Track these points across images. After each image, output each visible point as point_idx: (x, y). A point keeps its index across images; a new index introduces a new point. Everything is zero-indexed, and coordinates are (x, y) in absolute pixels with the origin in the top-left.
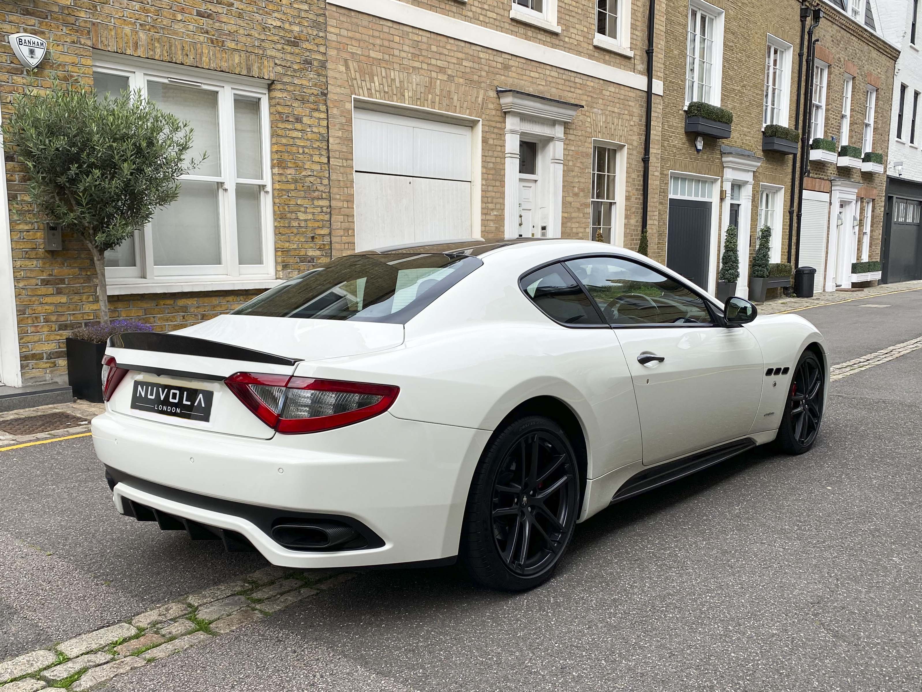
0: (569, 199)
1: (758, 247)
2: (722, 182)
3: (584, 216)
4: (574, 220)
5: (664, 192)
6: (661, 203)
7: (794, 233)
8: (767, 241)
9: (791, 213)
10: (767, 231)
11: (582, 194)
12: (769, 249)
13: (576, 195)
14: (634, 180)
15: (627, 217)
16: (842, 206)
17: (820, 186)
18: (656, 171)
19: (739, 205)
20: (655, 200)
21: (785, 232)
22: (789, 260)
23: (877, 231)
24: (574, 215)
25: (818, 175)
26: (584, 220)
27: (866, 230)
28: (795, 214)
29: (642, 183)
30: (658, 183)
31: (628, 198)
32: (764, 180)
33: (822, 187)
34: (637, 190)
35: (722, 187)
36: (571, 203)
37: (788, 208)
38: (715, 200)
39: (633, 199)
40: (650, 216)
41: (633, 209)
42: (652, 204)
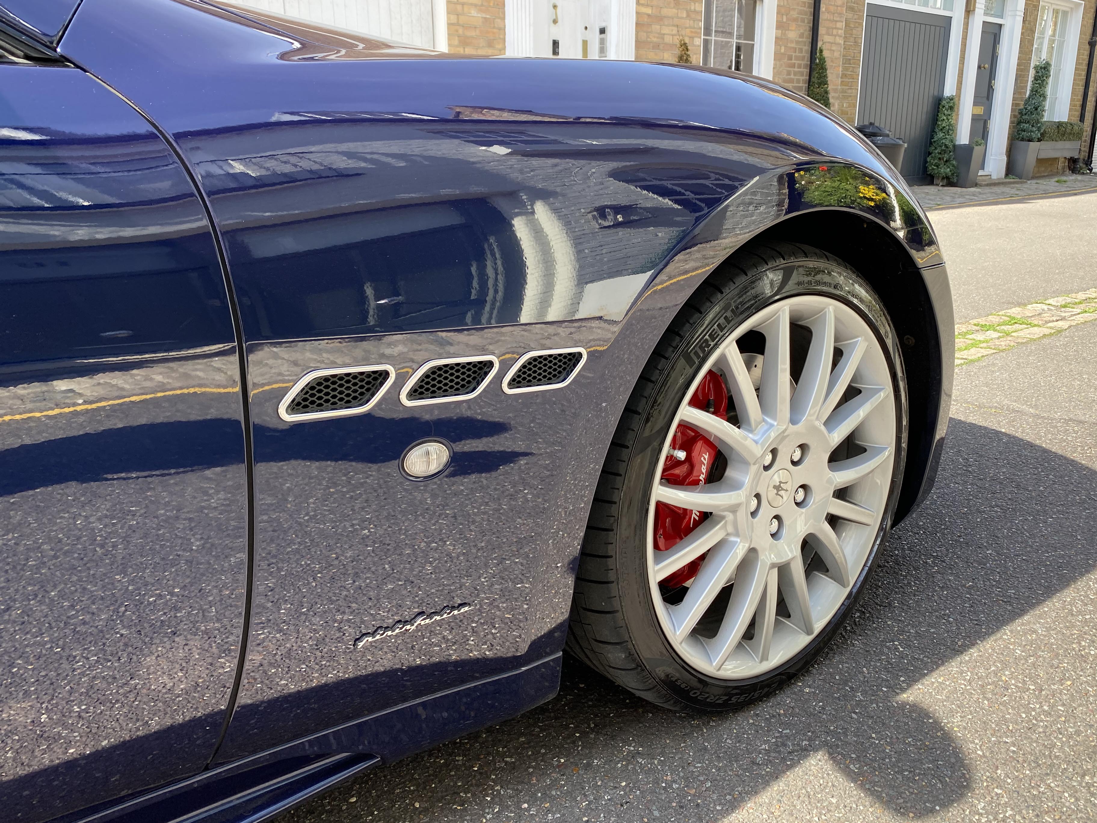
1: (1027, 93)
4: (667, 21)
6: (850, 9)
8: (1044, 85)
9: (1092, 44)
10: (1046, 69)
12: (1046, 98)
19: (999, 25)
20: (840, 2)
21: (1080, 75)
22: (1082, 119)
24: (667, 12)
26: (688, 23)
37: (1088, 37)
38: (956, 14)
40: (828, 28)
41: (794, 14)
42: (832, 9)
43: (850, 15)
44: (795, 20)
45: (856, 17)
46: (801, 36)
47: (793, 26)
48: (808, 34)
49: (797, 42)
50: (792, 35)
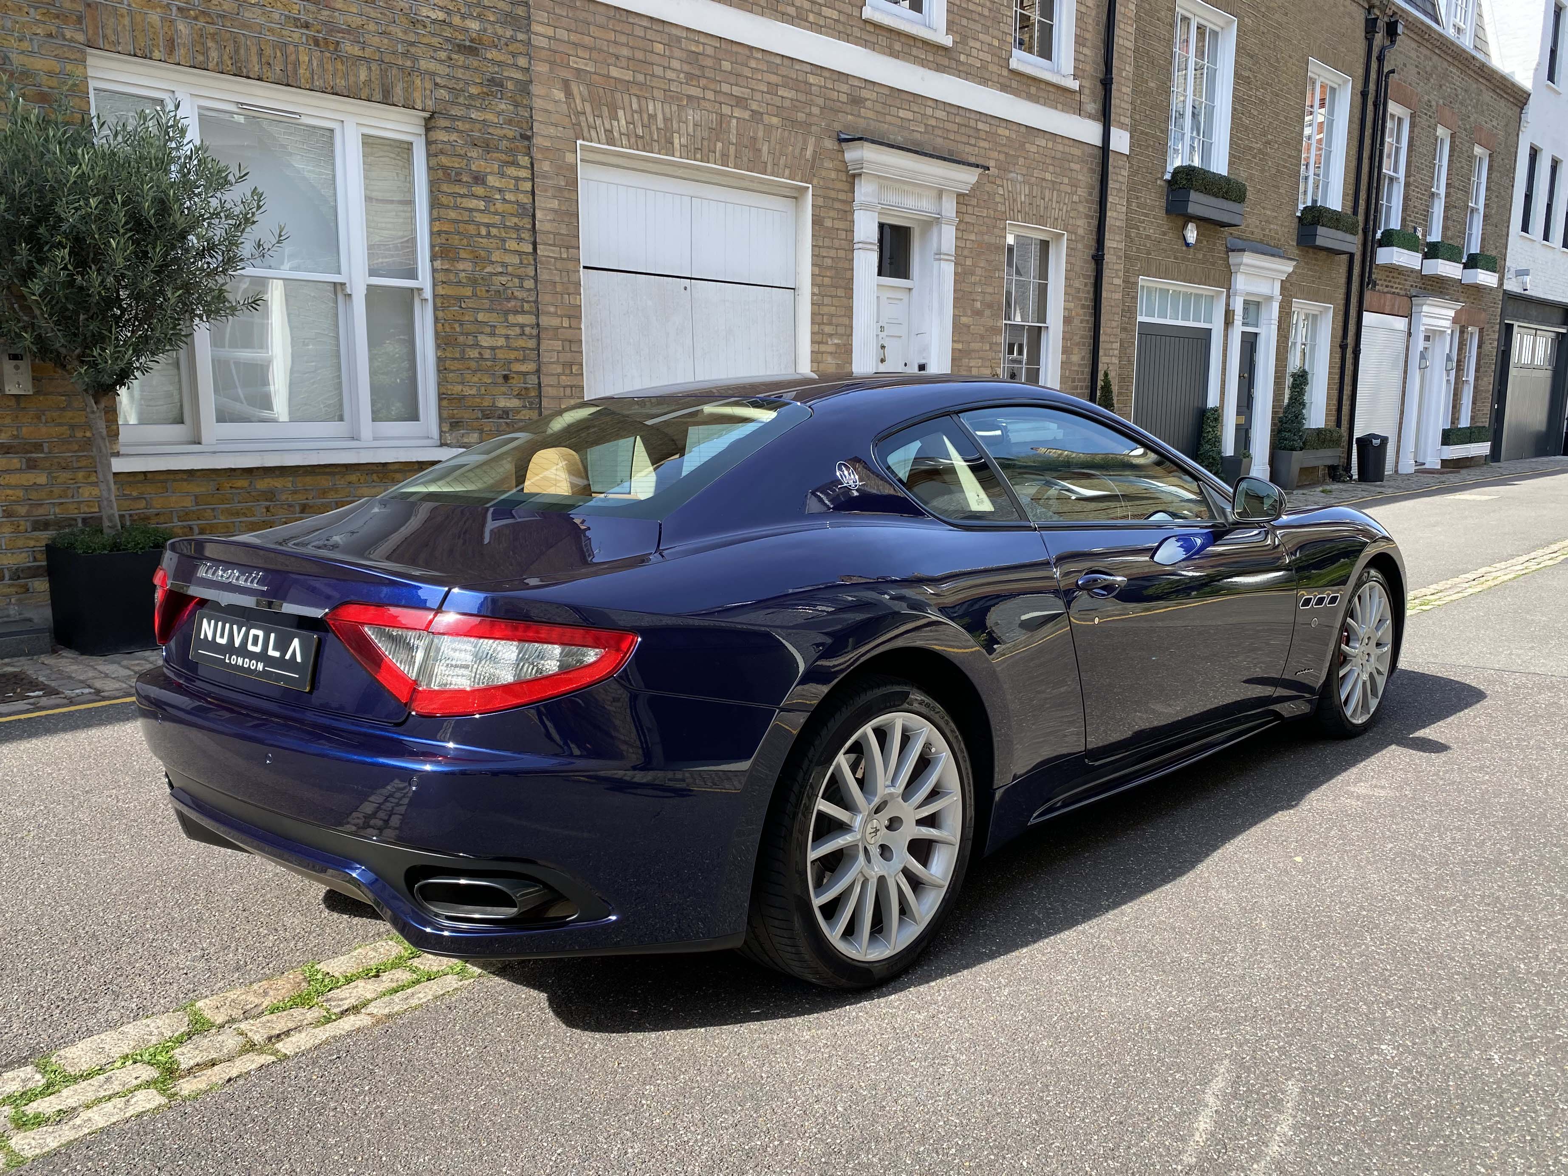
0: (964, 320)
1: (1286, 401)
2: (1228, 297)
3: (991, 348)
4: (973, 355)
5: (1130, 311)
6: (1124, 329)
7: (1348, 379)
8: (1302, 393)
9: (1343, 347)
10: (1302, 376)
11: (987, 312)
12: (1304, 405)
13: (978, 313)
14: (1078, 290)
15: (1066, 351)
16: (1427, 338)
17: (1393, 305)
18: (1118, 277)
19: (1256, 334)
20: (1114, 324)
21: (1334, 379)
22: (1339, 423)
23: (1485, 379)
24: (975, 346)
25: (1389, 289)
26: (991, 355)
27: (1467, 376)
28: (1349, 350)
29: (1091, 295)
30: (1118, 296)
31: (1067, 320)
32: (1299, 295)
33: (1396, 307)
34: (1083, 307)
35: (1228, 304)
36: (969, 327)
37: (1339, 340)
38: (1217, 326)
39: (1076, 322)
40: (1105, 349)
41: (1077, 339)
42: (1109, 331)
43: (1124, 336)
44: (1078, 344)
45: (1129, 336)
46: (1083, 358)
47: (1076, 350)
48: (1088, 356)
49: (1079, 365)
50: (1075, 358)
